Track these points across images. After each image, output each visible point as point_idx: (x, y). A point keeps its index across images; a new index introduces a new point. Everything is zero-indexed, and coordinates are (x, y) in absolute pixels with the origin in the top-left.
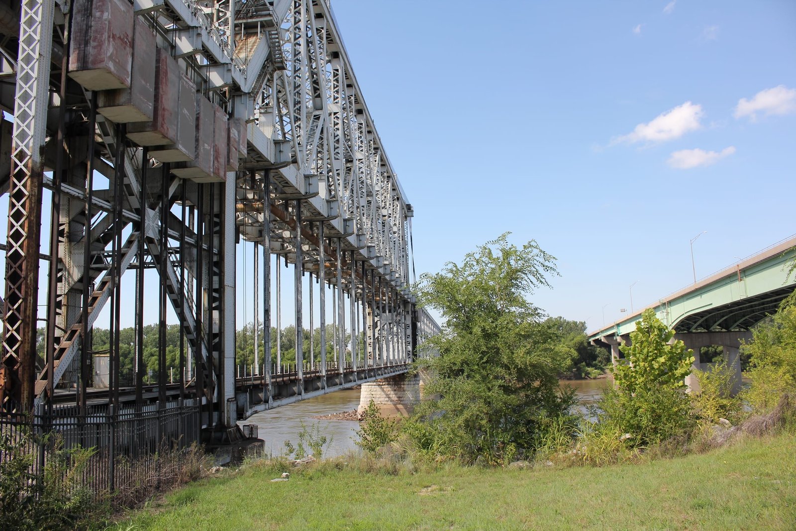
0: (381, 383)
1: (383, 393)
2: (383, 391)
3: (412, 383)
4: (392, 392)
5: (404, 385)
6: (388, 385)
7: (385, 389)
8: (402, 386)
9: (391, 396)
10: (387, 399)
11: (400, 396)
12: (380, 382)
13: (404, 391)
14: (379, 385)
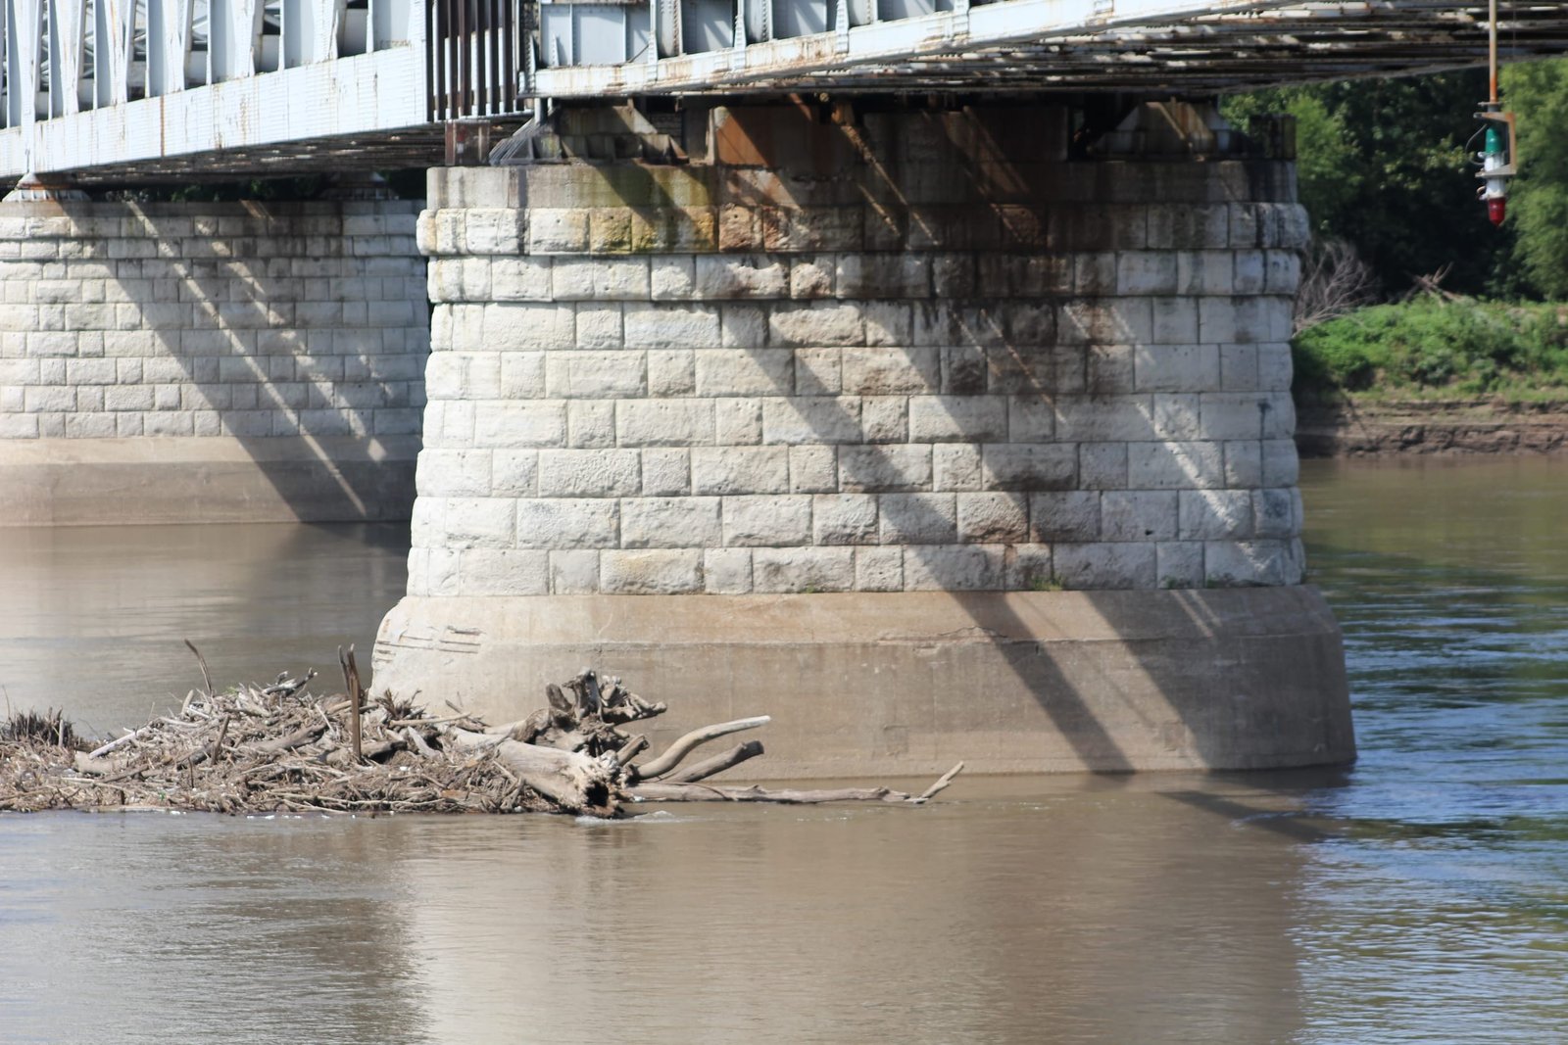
0: (766, 279)
1: (786, 421)
2: (793, 381)
3: (1217, 273)
4: (930, 412)
5: (1094, 297)
6: (863, 295)
7: (818, 364)
8: (1077, 318)
9: (907, 460)
10: (852, 509)
11: (1052, 461)
12: (747, 253)
13: (1099, 389)
14: (734, 301)
